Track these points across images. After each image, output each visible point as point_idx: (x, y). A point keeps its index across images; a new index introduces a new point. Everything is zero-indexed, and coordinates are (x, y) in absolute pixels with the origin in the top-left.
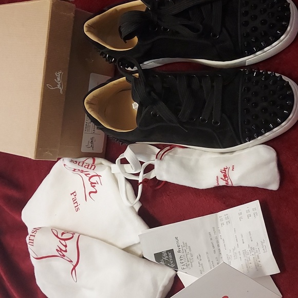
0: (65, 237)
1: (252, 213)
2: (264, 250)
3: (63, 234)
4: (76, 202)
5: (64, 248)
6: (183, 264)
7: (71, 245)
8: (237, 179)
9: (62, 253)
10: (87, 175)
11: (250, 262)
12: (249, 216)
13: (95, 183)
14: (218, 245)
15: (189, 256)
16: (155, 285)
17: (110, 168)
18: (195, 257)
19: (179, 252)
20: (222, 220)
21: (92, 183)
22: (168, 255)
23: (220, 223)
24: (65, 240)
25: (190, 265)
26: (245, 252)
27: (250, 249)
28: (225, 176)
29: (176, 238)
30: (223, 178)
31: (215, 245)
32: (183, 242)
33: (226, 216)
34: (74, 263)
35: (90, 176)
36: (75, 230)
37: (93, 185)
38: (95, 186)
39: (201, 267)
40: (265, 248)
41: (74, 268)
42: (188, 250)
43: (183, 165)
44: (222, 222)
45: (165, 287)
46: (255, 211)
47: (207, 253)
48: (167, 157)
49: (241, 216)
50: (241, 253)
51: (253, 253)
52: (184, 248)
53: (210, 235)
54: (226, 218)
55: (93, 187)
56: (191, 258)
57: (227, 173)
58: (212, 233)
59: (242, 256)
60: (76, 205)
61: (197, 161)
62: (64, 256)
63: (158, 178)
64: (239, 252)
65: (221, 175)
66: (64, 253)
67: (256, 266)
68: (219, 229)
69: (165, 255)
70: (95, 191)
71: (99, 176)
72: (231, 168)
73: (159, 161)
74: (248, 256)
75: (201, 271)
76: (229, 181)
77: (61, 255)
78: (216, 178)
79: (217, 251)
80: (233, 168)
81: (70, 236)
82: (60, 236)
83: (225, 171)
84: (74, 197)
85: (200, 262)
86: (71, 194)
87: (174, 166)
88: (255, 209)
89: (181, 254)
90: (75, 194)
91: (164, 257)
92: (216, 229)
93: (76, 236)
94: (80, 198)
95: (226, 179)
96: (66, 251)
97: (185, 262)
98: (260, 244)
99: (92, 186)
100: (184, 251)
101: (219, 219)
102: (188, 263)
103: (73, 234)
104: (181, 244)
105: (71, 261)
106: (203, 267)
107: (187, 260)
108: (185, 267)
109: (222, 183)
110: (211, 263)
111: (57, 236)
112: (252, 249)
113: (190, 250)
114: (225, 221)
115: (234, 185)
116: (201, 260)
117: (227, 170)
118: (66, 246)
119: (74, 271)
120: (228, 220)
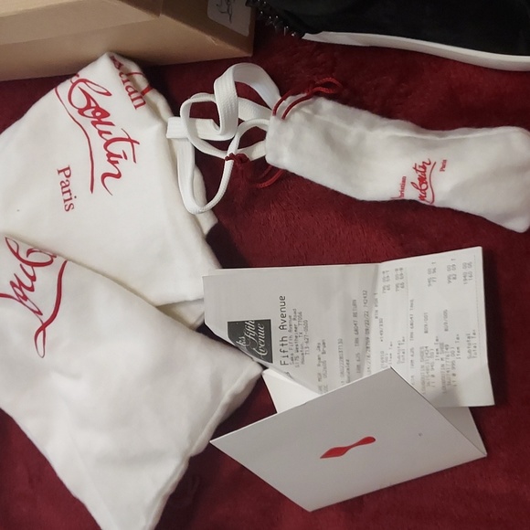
0: (33, 258)
1: (460, 272)
2: (469, 352)
3: (30, 252)
4: (69, 191)
5: (28, 282)
6: (285, 354)
7: (46, 278)
8: (446, 191)
9: (21, 291)
10: (103, 135)
11: (431, 373)
12: (451, 278)
13: (120, 156)
14: (367, 330)
15: (301, 340)
16: (217, 388)
17: (166, 125)
18: (313, 345)
19: (282, 327)
20: (386, 279)
21: (110, 155)
22: (256, 330)
23: (381, 284)
24: (33, 265)
25: (300, 360)
26: (424, 352)
27: (438, 346)
28: (422, 180)
29: (282, 299)
30: (417, 182)
31: (359, 329)
32: (295, 310)
33: (399, 272)
34: (46, 318)
35: (109, 137)
36: (57, 249)
37: (112, 159)
38: (117, 162)
39: (321, 368)
40: (472, 348)
41: (43, 328)
42: (301, 329)
43: (330, 140)
44: (387, 283)
45: (235, 397)
46: (468, 270)
47: (341, 341)
48: (297, 117)
49: (433, 275)
50: (417, 351)
51: (443, 356)
52: (294, 323)
53: (355, 305)
54: (397, 276)
55: (114, 163)
56: (305, 346)
57: (427, 174)
58: (360, 304)
59: (417, 358)
60: (67, 196)
61: (361, 138)
62: (25, 298)
63: (269, 160)
64: (412, 350)
65: (414, 177)
66: (28, 293)
67: (444, 382)
68: (377, 296)
69: (250, 328)
70: (117, 173)
71: (133, 142)
72: (439, 166)
73: (279, 122)
74: (431, 360)
75: (319, 374)
76: (429, 192)
77: (18, 295)
78: (401, 181)
79: (362, 342)
80: (444, 166)
81: (45, 258)
82: (23, 254)
83: (425, 168)
84: (65, 179)
85: (322, 356)
86: (59, 172)
87: (311, 139)
88: (470, 265)
89: (285, 333)
90: (67, 173)
91: (248, 333)
92: (370, 297)
93: (58, 262)
94: (79, 182)
95: (424, 186)
96: (32, 289)
97: (290, 352)
98: (463, 339)
99: (109, 161)
100: (294, 329)
101: (381, 276)
102: (296, 354)
103: (53, 256)
104: (289, 312)
105: (39, 313)
106: (325, 368)
107: (294, 347)
108: (288, 361)
109: (412, 194)
110: (345, 363)
111: (17, 255)
112: (444, 347)
113: (306, 329)
114: (393, 283)
115: (436, 204)
116: (324, 353)
117: (429, 168)
118: (33, 278)
119: (41, 334)
120: (401, 281)
